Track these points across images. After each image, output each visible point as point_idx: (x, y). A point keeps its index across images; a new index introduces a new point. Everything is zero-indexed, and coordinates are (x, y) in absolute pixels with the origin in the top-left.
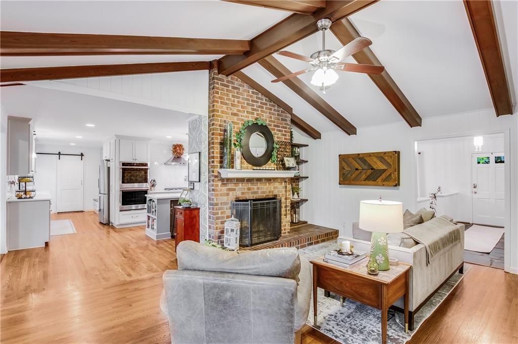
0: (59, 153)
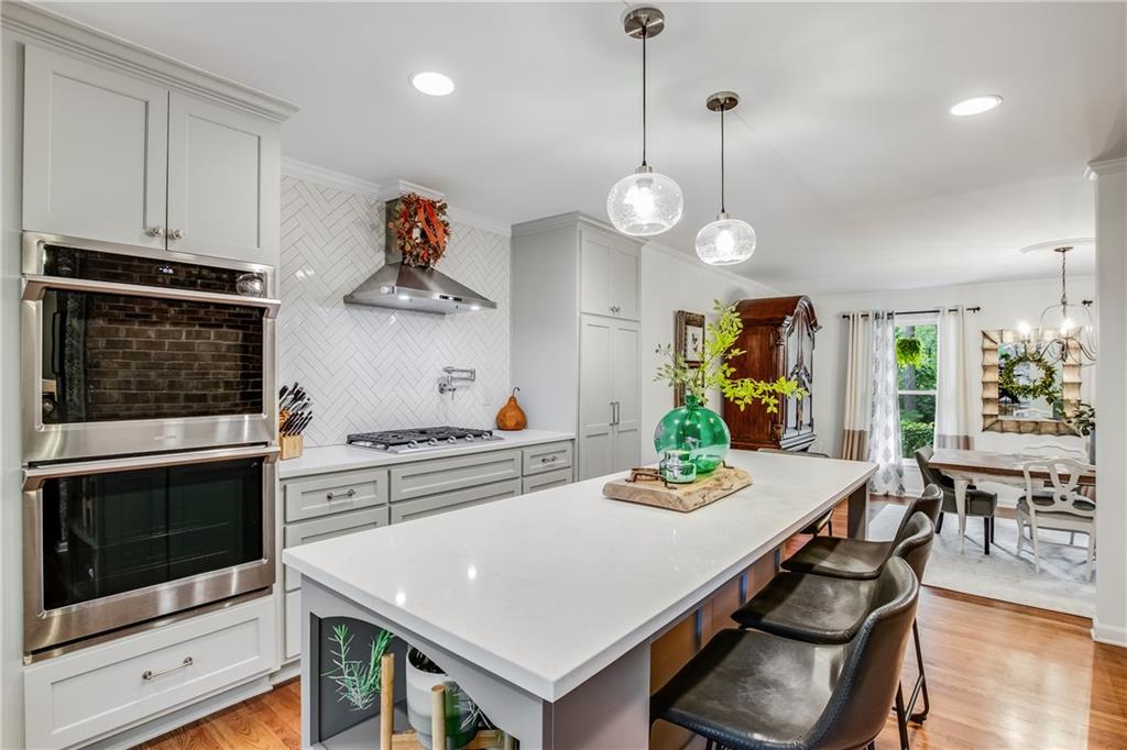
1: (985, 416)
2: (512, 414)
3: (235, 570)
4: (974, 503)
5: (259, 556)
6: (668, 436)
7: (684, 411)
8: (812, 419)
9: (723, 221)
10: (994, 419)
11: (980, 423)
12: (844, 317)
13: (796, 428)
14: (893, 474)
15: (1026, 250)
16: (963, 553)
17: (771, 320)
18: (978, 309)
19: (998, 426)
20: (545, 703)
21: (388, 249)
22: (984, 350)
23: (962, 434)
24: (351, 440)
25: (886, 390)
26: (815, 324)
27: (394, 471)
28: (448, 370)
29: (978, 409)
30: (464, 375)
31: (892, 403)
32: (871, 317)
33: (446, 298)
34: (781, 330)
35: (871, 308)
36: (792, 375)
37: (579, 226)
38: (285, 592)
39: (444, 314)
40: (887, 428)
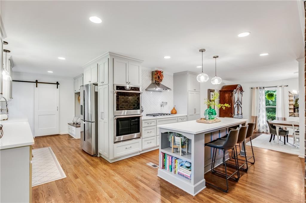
0: (37, 81)
1: (290, 113)
2: (174, 111)
3: (136, 134)
4: (281, 132)
5: (139, 132)
6: (206, 113)
7: (209, 109)
8: (242, 113)
9: (216, 77)
10: (292, 113)
11: (289, 114)
12: (252, 88)
13: (237, 115)
14: (265, 127)
15: (295, 73)
16: (278, 144)
17: (230, 90)
18: (288, 86)
19: (293, 115)
20: (194, 134)
21: (152, 80)
22: (289, 96)
23: (283, 117)
24: (147, 115)
25: (263, 106)
26: (243, 91)
27: (157, 120)
28: (162, 102)
29: (288, 111)
30: (165, 103)
31: (264, 110)
32: (259, 88)
33: (164, 89)
34: (233, 93)
35: (259, 87)
36: (236, 102)
37: (188, 74)
38: (142, 138)
39: (161, 91)
40: (263, 116)
